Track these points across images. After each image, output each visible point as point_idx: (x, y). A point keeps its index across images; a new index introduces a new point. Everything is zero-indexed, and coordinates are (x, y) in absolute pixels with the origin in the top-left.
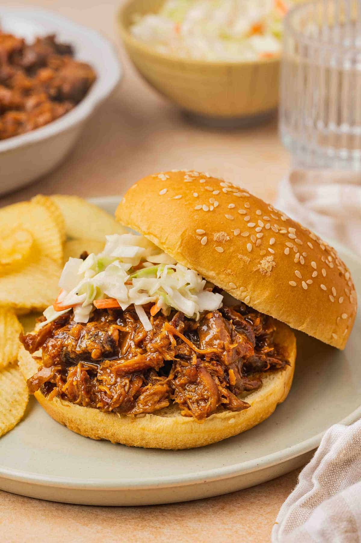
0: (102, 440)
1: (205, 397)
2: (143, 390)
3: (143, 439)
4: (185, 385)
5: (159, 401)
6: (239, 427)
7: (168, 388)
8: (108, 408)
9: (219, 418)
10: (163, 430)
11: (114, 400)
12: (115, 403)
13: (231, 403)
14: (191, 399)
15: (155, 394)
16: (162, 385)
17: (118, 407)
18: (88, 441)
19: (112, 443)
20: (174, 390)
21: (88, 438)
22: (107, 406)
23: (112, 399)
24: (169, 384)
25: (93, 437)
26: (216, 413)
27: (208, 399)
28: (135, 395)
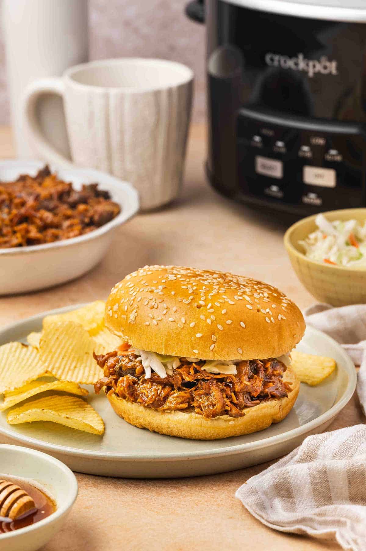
0: (144, 429)
1: (214, 403)
2: (171, 393)
3: (168, 428)
4: (201, 395)
5: (181, 403)
6: (238, 428)
7: (189, 396)
8: (145, 403)
9: (222, 419)
10: (181, 422)
11: (149, 398)
12: (150, 400)
13: (231, 410)
14: (204, 404)
15: (178, 397)
16: (186, 393)
17: (151, 404)
18: (135, 428)
19: (150, 431)
20: (194, 398)
21: (135, 426)
22: (144, 402)
23: (148, 398)
24: (191, 393)
25: (137, 425)
26: (220, 415)
27: (215, 405)
28: (164, 397)
